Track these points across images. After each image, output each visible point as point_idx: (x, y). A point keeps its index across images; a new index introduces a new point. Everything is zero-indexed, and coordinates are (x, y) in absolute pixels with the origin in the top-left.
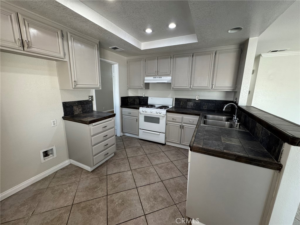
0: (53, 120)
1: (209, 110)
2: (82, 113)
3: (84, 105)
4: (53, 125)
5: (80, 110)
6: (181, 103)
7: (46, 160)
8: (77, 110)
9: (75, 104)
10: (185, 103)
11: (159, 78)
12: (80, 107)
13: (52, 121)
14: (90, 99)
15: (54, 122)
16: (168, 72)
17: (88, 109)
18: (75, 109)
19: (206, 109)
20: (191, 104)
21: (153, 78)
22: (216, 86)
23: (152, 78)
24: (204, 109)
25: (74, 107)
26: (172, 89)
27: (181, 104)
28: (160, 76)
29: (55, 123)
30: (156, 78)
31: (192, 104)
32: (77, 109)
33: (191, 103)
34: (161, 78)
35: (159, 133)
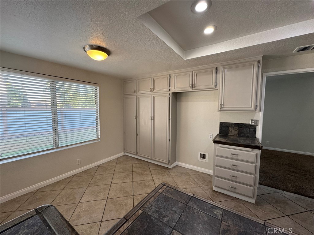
0: (211, 134)
2: (238, 135)
3: (242, 128)
4: (209, 138)
5: (237, 132)
7: (201, 160)
8: (233, 132)
9: (231, 125)
12: (236, 130)
13: (209, 134)
14: (253, 124)
15: (210, 135)
17: (247, 133)
18: (231, 130)
25: (229, 128)
29: (212, 136)
32: (233, 130)
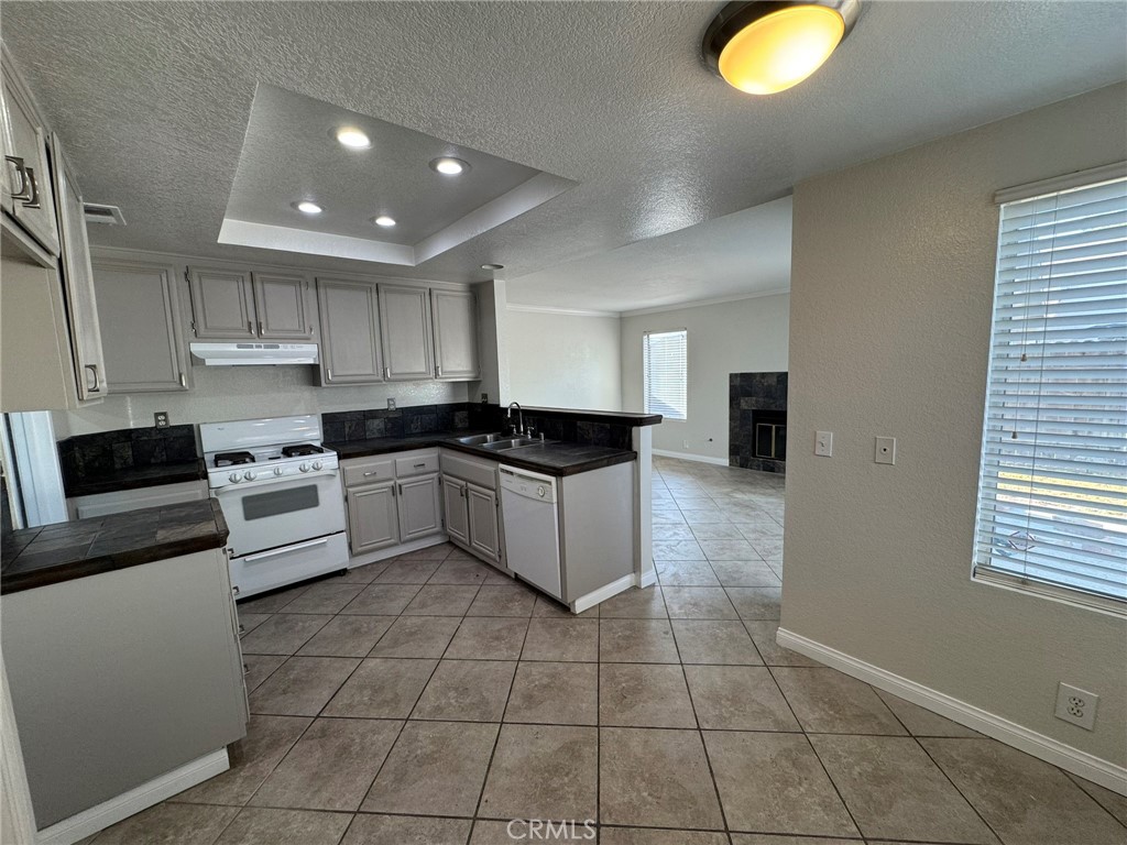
1: (426, 432)
6: (347, 425)
10: (357, 424)
11: (266, 347)
16: (302, 328)
19: (417, 431)
20: (376, 425)
21: (239, 347)
22: (445, 369)
23: (232, 348)
24: (414, 431)
26: (323, 384)
27: (347, 430)
28: (274, 341)
30: (252, 347)
31: (382, 426)
33: (376, 422)
34: (278, 347)
35: (324, 540)
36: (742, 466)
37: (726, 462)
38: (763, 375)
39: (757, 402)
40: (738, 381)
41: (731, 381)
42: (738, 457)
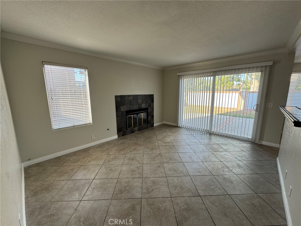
36: (123, 135)
37: (116, 137)
38: (128, 96)
39: (127, 107)
40: (119, 99)
41: (116, 99)
42: (122, 132)
